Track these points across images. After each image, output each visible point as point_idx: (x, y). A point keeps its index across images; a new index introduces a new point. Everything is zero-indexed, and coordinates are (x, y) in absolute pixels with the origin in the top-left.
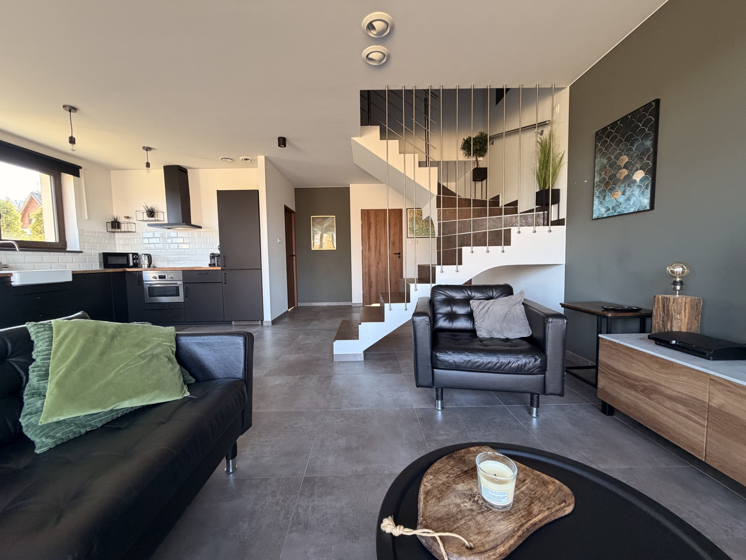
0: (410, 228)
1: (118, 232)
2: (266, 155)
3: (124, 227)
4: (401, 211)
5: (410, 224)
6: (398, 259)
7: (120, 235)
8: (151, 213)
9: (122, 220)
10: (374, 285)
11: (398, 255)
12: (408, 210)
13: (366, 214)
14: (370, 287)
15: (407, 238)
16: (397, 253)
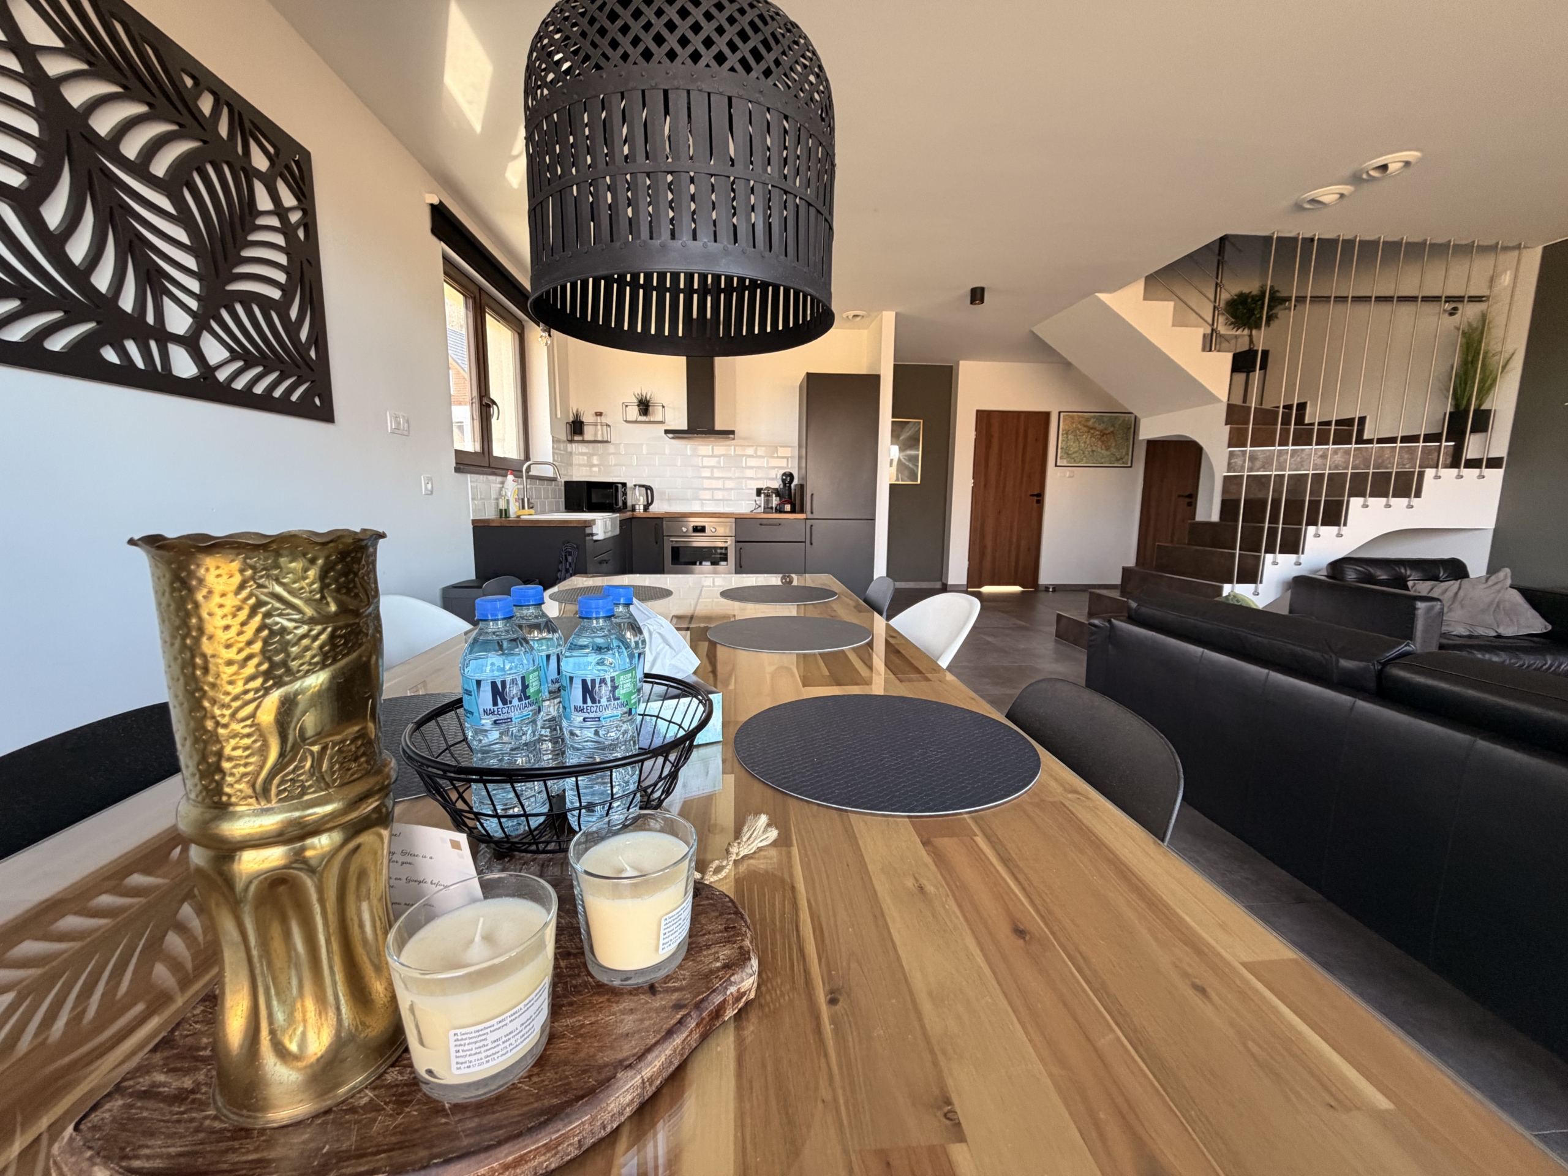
0: (1062, 448)
1: (578, 442)
2: (899, 310)
3: (589, 433)
4: (1047, 415)
5: (1063, 441)
6: (1035, 505)
7: (582, 448)
8: (645, 406)
9: (587, 418)
10: (989, 550)
11: (1035, 498)
12: (1062, 414)
13: (985, 419)
14: (982, 555)
15: (1056, 466)
16: (1036, 493)
